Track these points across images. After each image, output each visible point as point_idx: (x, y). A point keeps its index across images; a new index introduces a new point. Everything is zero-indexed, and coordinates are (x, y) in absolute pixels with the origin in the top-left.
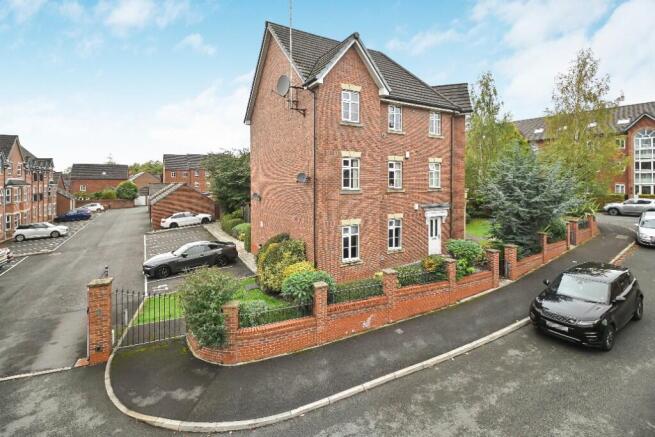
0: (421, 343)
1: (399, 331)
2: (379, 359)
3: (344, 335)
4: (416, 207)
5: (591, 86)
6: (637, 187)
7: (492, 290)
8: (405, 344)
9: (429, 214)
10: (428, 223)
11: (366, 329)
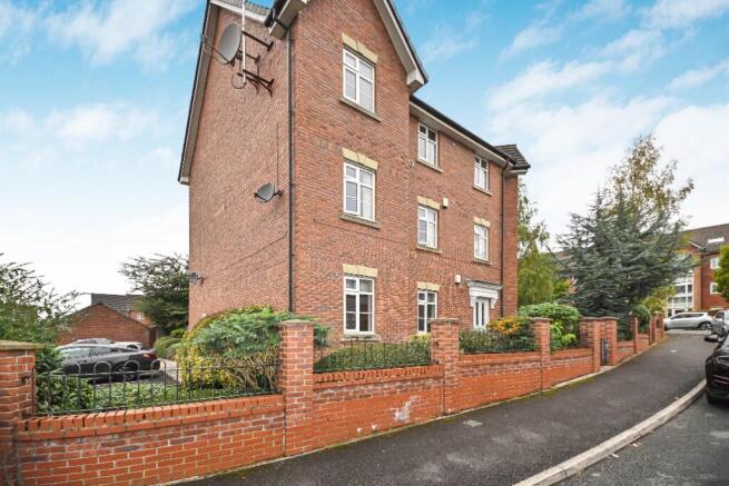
0: (532, 436)
1: (473, 423)
2: (449, 468)
3: (352, 435)
4: (458, 279)
5: (652, 177)
6: (670, 311)
7: (590, 375)
8: (496, 439)
9: (475, 292)
10: (473, 304)
11: (401, 424)
